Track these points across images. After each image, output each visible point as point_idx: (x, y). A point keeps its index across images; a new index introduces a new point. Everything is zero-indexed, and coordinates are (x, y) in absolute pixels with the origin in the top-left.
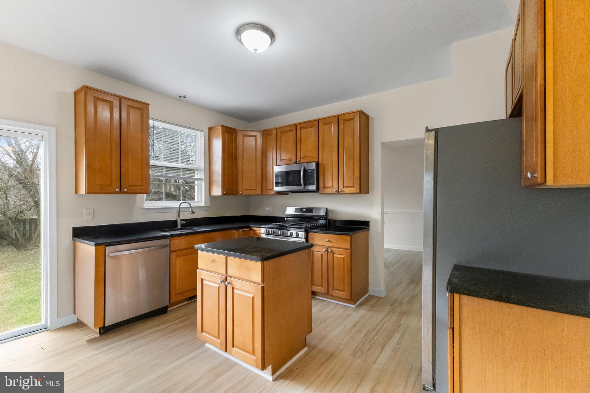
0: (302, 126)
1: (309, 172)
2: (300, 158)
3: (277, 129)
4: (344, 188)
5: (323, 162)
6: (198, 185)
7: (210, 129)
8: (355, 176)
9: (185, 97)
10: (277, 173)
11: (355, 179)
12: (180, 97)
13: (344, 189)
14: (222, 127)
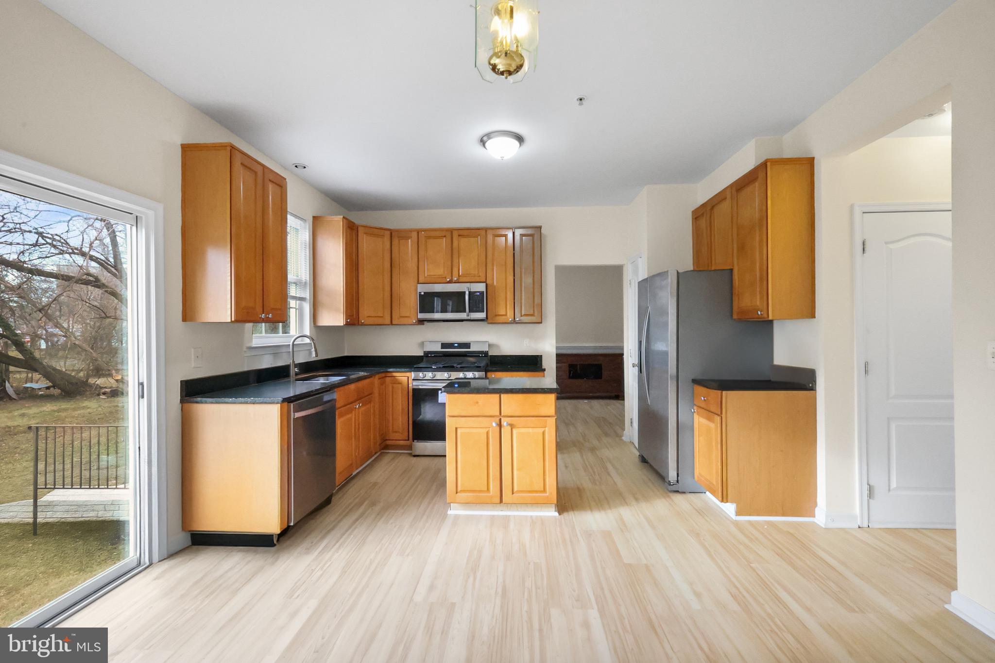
0: (461, 232)
1: (477, 295)
2: (459, 276)
3: (418, 232)
4: (521, 316)
5: (494, 282)
6: (297, 307)
7: (315, 218)
8: (536, 303)
9: (305, 167)
10: (422, 293)
11: (535, 307)
12: (296, 166)
13: (522, 318)
14: (344, 220)
